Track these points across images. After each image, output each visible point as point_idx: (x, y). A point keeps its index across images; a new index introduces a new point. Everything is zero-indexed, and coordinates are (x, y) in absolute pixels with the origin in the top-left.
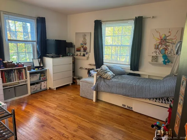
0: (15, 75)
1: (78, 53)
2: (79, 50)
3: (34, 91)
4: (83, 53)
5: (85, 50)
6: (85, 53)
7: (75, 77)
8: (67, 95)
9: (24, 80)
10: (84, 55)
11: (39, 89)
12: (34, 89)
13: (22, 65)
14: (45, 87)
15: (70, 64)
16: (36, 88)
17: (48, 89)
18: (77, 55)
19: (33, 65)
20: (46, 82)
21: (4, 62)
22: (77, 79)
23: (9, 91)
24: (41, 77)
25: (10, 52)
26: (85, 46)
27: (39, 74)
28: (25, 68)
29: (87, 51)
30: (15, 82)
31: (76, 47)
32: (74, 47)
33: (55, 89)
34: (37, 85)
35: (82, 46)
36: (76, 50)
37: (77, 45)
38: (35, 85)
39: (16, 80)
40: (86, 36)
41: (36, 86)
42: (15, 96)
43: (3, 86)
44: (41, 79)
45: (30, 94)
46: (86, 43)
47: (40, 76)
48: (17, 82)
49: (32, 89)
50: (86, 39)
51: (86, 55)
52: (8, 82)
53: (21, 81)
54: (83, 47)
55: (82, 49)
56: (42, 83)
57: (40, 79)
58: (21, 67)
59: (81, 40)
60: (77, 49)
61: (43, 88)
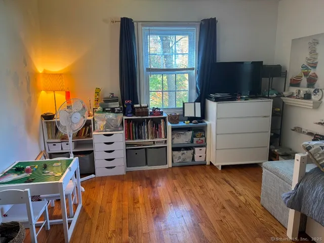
0: (147, 128)
1: (294, 90)
2: (296, 83)
3: (179, 161)
4: (307, 89)
5: (312, 81)
6: (312, 90)
7: (276, 151)
8: (232, 190)
9: (162, 140)
10: (308, 97)
11: (189, 160)
12: (180, 158)
13: (160, 112)
14: (202, 159)
15: (265, 117)
16: (182, 157)
17: (208, 163)
18: (288, 97)
19: (182, 113)
20: (204, 149)
21: (135, 106)
22: (282, 156)
23: (136, 154)
24: (194, 139)
25: (150, 90)
26: (312, 72)
27: (191, 132)
28: (164, 119)
29: (316, 86)
30: (146, 140)
31: (290, 76)
32: (286, 77)
33: (220, 168)
34: (185, 152)
35: (304, 73)
36: (288, 82)
37: (294, 69)
38: (182, 152)
39: (148, 138)
40: (318, 43)
41: (183, 154)
42: (147, 164)
43: (126, 145)
44: (195, 142)
45: (170, 166)
46: (316, 64)
47: (194, 136)
48: (150, 140)
49: (176, 158)
50: (317, 52)
51: (313, 97)
52: (136, 139)
53: (158, 140)
54: (306, 74)
55: (304, 81)
56: (197, 149)
57: (192, 141)
58: (157, 115)
59: (303, 57)
60: (291, 80)
61: (197, 159)
